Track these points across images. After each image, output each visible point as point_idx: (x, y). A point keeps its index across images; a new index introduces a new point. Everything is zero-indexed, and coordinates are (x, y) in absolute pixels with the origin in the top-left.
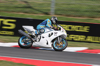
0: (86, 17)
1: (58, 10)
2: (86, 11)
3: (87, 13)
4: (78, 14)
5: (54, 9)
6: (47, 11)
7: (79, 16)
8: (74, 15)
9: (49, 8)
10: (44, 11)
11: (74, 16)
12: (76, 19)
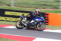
0: (33, 8)
1: (16, 3)
2: (33, 4)
3: (34, 6)
4: (28, 6)
5: (14, 2)
6: (9, 4)
7: (29, 8)
8: (25, 7)
9: (11, 2)
10: (7, 4)
12: (27, 9)
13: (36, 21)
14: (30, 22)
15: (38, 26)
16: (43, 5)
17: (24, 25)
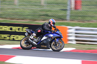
4: (22, 17)
11: (18, 20)
13: (50, 37)
14: (41, 39)
15: (53, 45)
16: (43, 15)
17: (32, 44)
